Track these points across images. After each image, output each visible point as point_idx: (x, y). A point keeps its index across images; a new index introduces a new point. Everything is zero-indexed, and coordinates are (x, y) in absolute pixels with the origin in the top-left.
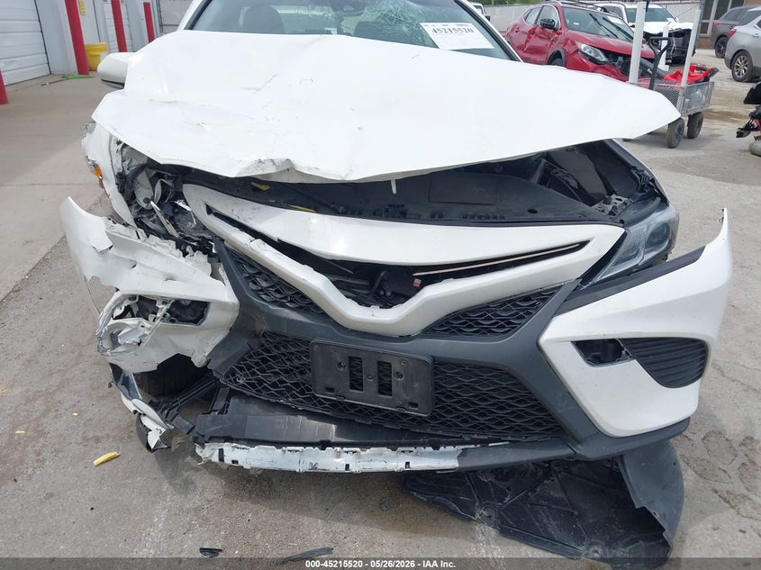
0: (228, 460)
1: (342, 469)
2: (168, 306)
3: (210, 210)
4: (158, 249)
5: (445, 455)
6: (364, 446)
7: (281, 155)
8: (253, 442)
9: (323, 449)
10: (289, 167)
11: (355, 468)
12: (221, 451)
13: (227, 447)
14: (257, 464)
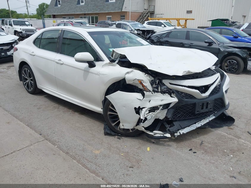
0: (182, 133)
1: (201, 125)
2: (162, 107)
3: (171, 84)
4: (157, 95)
5: (211, 117)
6: (201, 121)
7: (187, 70)
8: (184, 128)
9: (196, 124)
10: (189, 72)
11: (203, 124)
12: (179, 132)
13: (180, 131)
14: (187, 131)
